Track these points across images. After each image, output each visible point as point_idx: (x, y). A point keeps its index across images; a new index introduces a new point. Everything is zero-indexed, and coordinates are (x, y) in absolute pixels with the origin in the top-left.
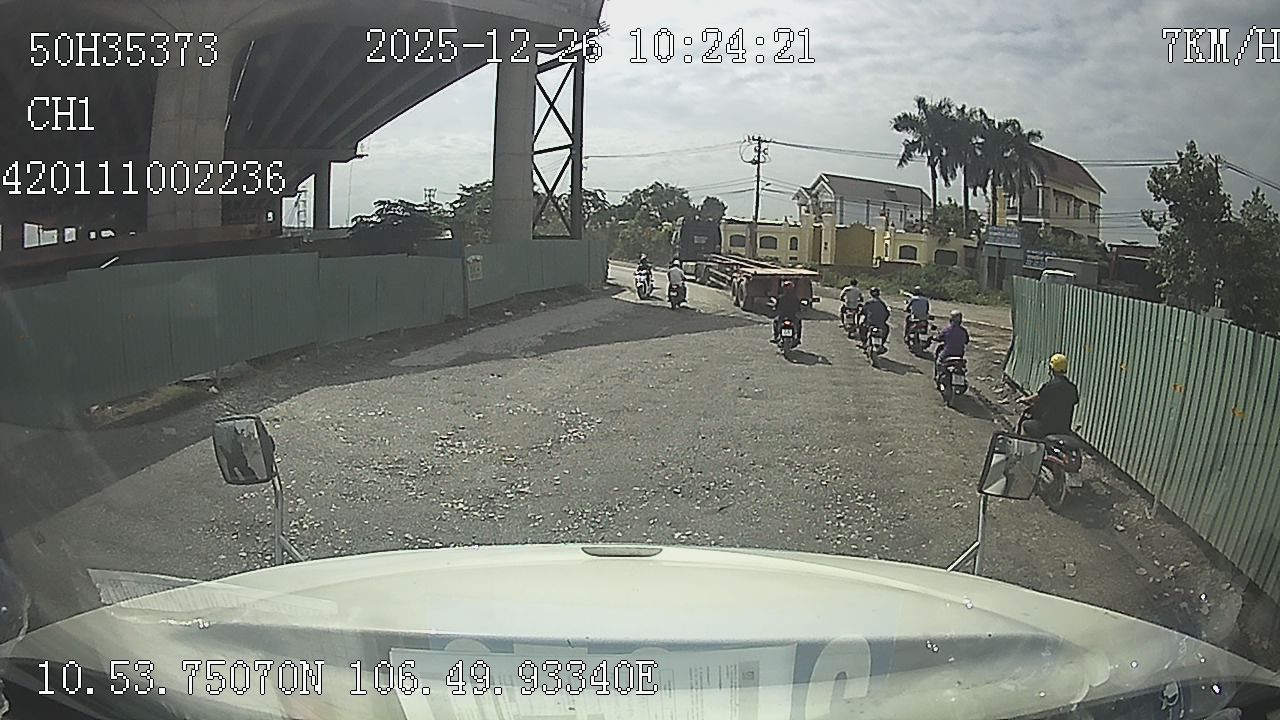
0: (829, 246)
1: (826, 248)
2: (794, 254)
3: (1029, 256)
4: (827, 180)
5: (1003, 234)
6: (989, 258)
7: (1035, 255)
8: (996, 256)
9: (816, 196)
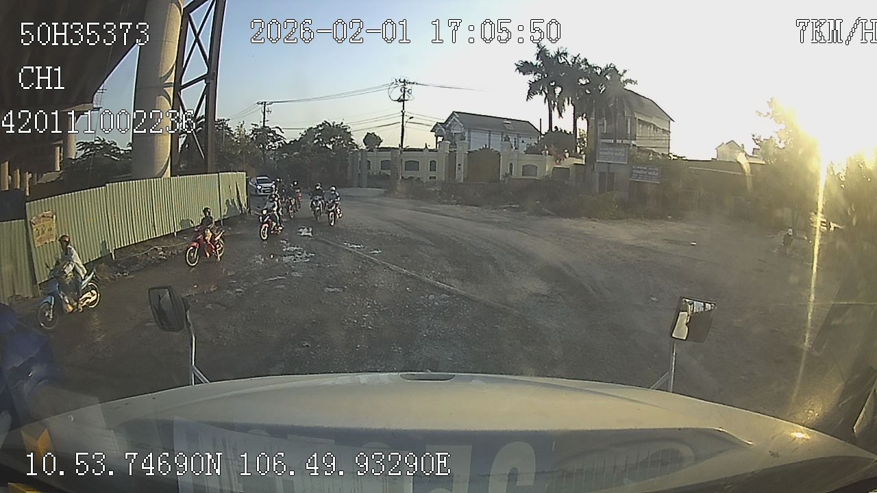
0: (462, 167)
1: (459, 169)
2: (433, 174)
3: (634, 171)
4: (458, 116)
5: (612, 154)
6: (600, 173)
7: (639, 170)
8: (606, 171)
9: (449, 129)
